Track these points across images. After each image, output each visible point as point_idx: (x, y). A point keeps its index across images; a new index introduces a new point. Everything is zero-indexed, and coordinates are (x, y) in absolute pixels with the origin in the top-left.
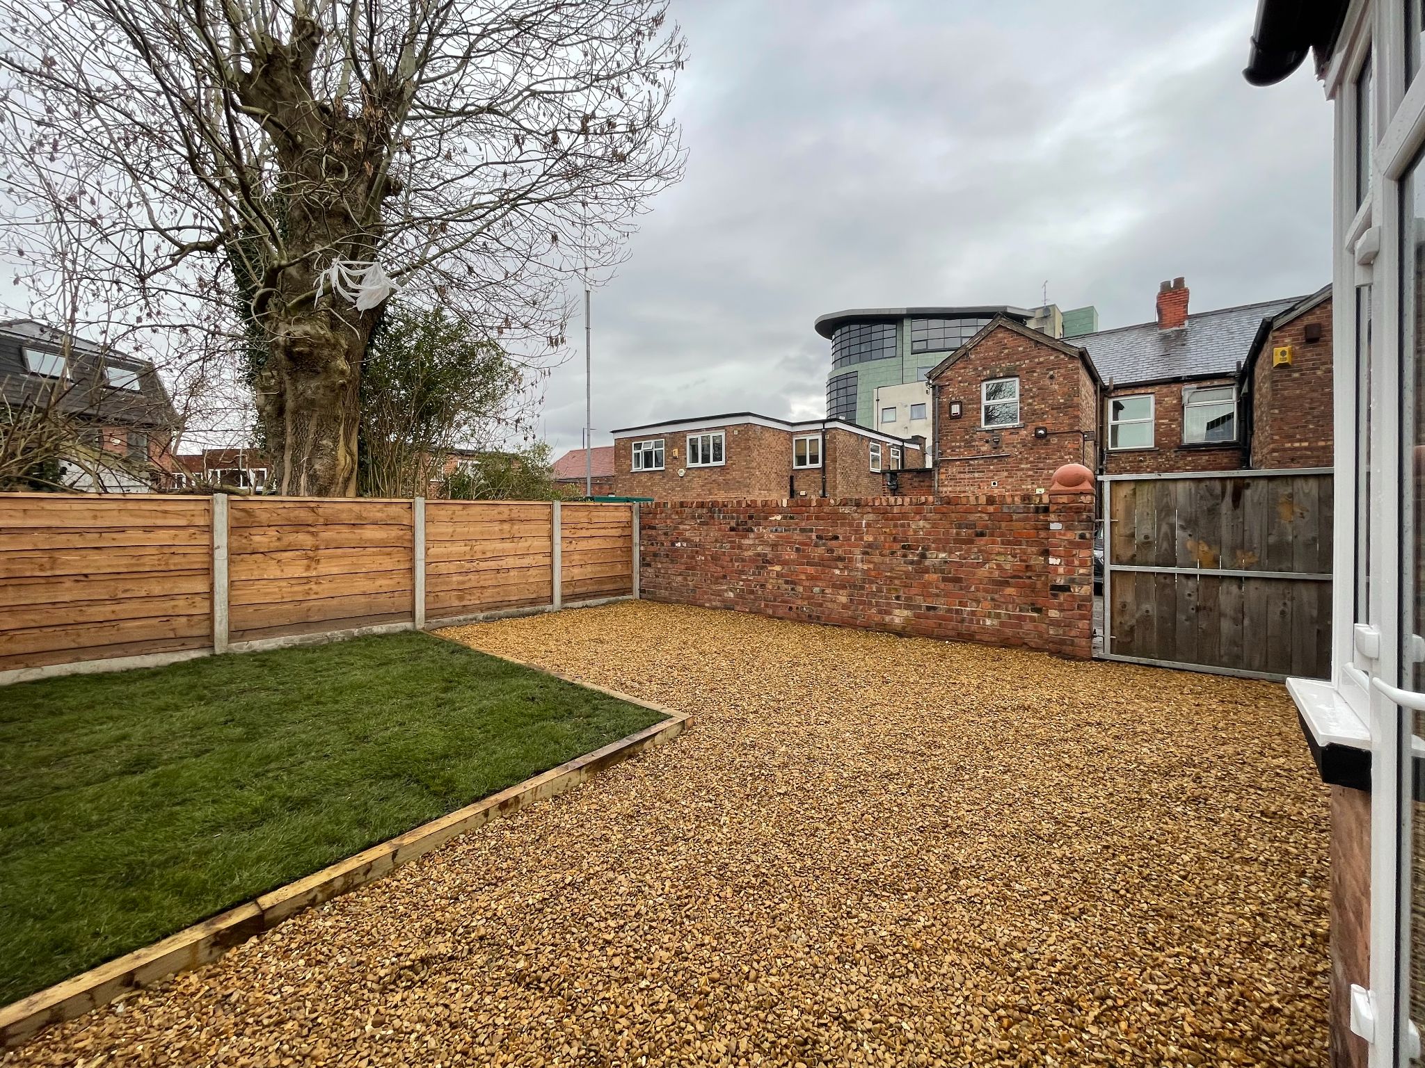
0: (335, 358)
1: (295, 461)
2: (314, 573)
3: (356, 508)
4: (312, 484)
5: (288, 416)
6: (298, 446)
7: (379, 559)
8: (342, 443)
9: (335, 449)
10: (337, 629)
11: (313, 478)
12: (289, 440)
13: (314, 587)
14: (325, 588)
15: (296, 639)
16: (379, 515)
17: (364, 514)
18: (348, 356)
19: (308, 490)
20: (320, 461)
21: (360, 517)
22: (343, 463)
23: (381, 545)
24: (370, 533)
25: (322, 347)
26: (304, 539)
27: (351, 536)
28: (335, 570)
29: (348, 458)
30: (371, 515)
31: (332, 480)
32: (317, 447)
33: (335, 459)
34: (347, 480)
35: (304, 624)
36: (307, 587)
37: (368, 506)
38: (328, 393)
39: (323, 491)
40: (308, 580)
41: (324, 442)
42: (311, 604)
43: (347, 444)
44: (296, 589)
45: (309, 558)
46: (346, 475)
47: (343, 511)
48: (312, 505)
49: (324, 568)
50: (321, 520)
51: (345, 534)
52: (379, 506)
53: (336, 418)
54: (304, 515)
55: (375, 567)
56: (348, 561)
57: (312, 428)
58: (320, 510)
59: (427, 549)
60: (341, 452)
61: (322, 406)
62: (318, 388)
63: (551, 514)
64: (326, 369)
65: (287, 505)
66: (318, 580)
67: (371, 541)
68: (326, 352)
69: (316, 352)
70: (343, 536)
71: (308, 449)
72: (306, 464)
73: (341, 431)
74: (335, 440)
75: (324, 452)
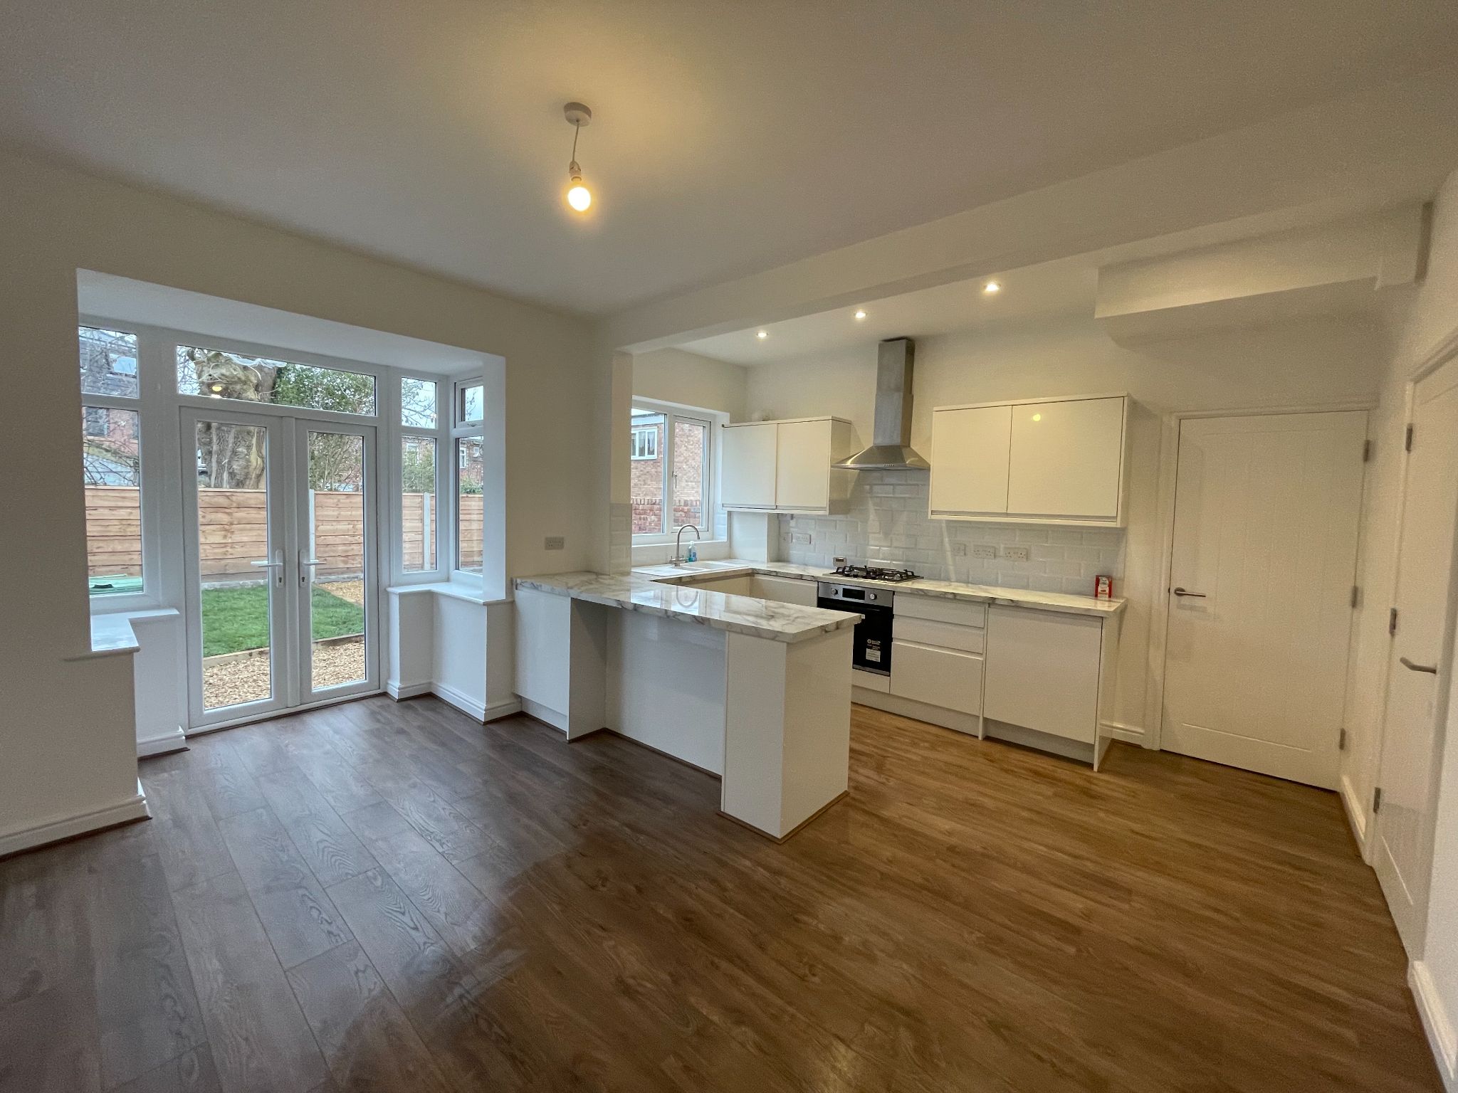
0: (245, 391)
1: (219, 462)
2: (230, 541)
4: (232, 479)
5: (213, 431)
6: (221, 452)
8: (254, 449)
9: (249, 454)
10: (247, 579)
11: (232, 475)
12: (215, 448)
13: (230, 550)
14: (238, 551)
15: (217, 584)
18: (257, 388)
19: (229, 483)
20: (237, 463)
22: (255, 464)
25: (236, 383)
26: (223, 518)
27: (257, 516)
28: (245, 539)
29: (260, 460)
31: (247, 476)
32: (234, 453)
33: (248, 461)
34: (259, 477)
35: (223, 575)
36: (224, 550)
39: (240, 484)
40: (225, 545)
41: (240, 449)
42: (228, 561)
43: (259, 451)
44: (217, 551)
45: (226, 530)
46: (258, 472)
47: (251, 499)
48: (228, 494)
49: (237, 537)
50: (235, 505)
53: (249, 433)
54: (222, 501)
57: (231, 440)
58: (234, 498)
59: (317, 527)
60: (254, 457)
63: (422, 502)
65: (209, 494)
66: (233, 545)
68: (238, 387)
69: (230, 387)
71: (229, 454)
72: (226, 465)
73: (254, 441)
74: (249, 447)
75: (241, 457)
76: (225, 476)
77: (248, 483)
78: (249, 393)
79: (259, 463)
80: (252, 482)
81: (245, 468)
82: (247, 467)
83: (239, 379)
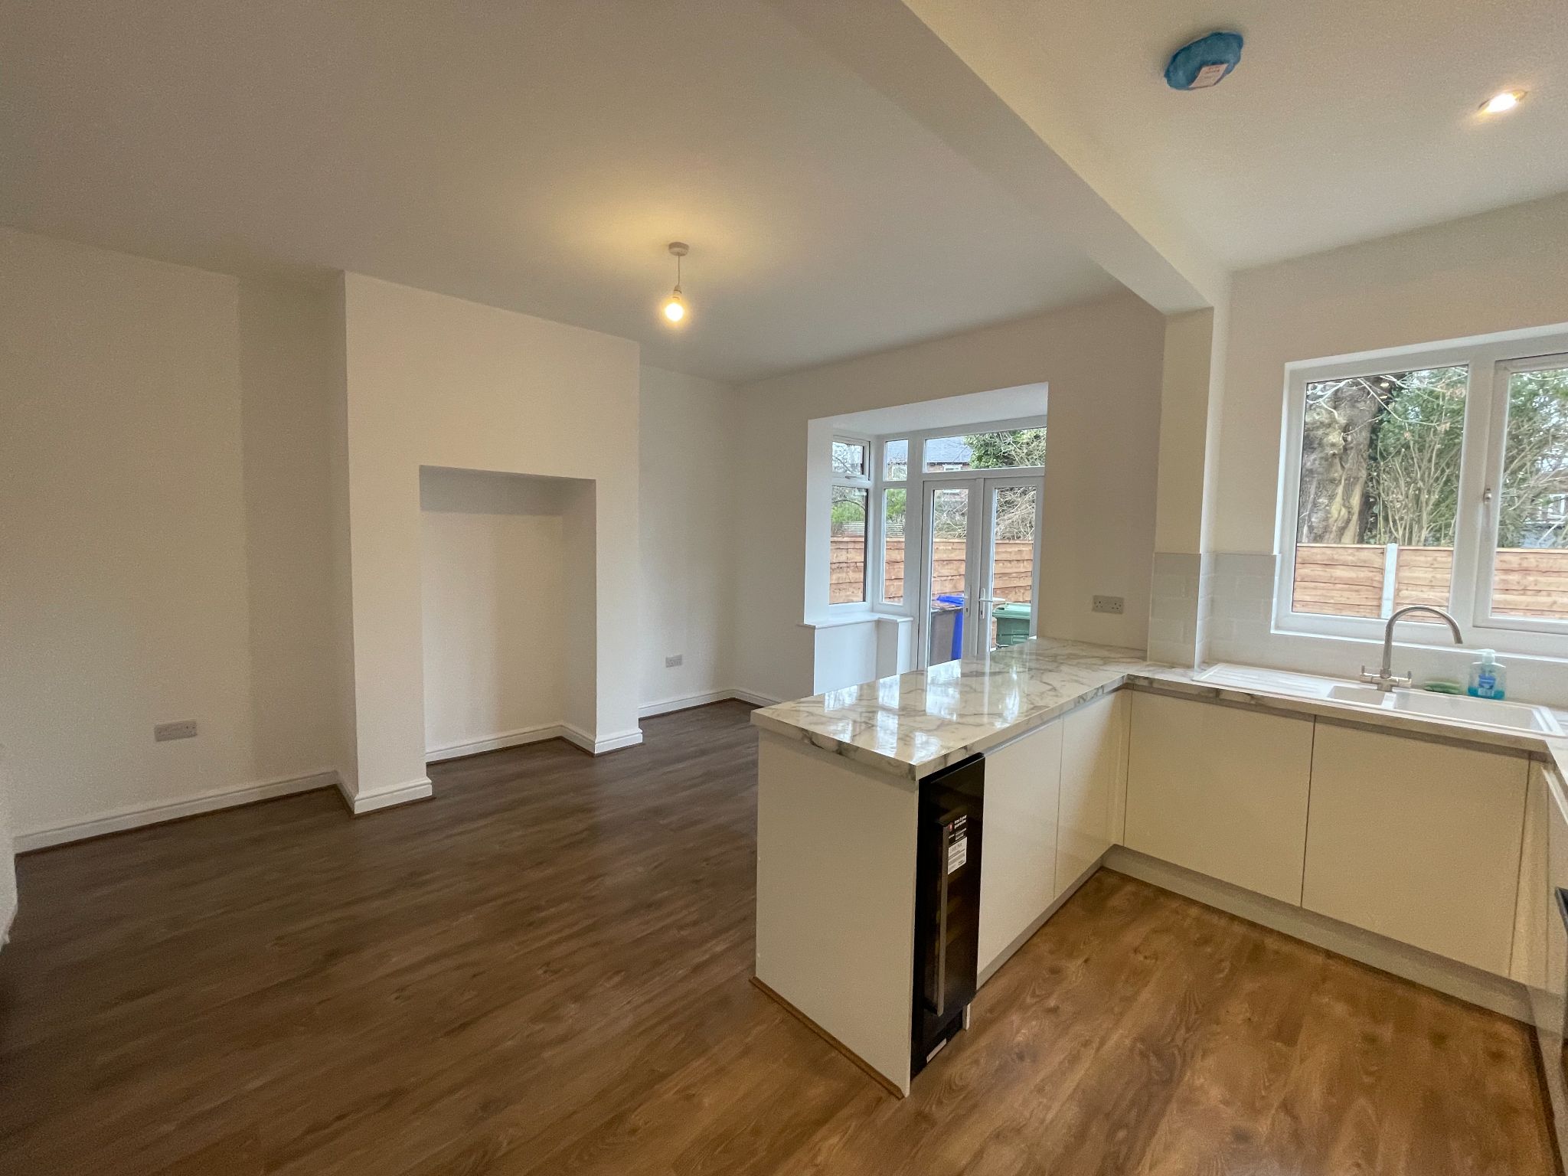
0: (1329, 434)
3: (1329, 552)
4: (1311, 533)
7: (1346, 594)
8: (1339, 499)
9: (1331, 504)
11: (1312, 528)
16: (1350, 558)
17: (1336, 557)
20: (1315, 515)
21: (1333, 559)
22: (1338, 515)
23: (1349, 583)
24: (1340, 572)
25: (1318, 428)
27: (1322, 573)
28: (1308, 598)
29: (1344, 511)
30: (1342, 558)
31: (1328, 529)
32: (1315, 504)
33: (1328, 512)
34: (1342, 531)
37: (1340, 550)
38: (1323, 462)
39: (1318, 538)
41: (1320, 500)
43: (1346, 500)
46: (1340, 524)
47: (1317, 554)
51: (1318, 572)
52: (1350, 551)
55: (1343, 600)
56: (1319, 592)
57: (1313, 490)
59: (1398, 591)
60: (1338, 506)
61: (1318, 473)
62: (1315, 460)
64: (1320, 444)
67: (1340, 578)
68: (1320, 432)
69: (1312, 434)
70: (1317, 573)
71: (1309, 506)
72: (1307, 518)
73: (1340, 490)
74: (1331, 498)
75: (1321, 508)
76: (1306, 529)
77: (1327, 537)
78: (1330, 437)
79: (1342, 514)
80: (1332, 536)
81: (1324, 521)
82: (1326, 519)
83: (1321, 423)
